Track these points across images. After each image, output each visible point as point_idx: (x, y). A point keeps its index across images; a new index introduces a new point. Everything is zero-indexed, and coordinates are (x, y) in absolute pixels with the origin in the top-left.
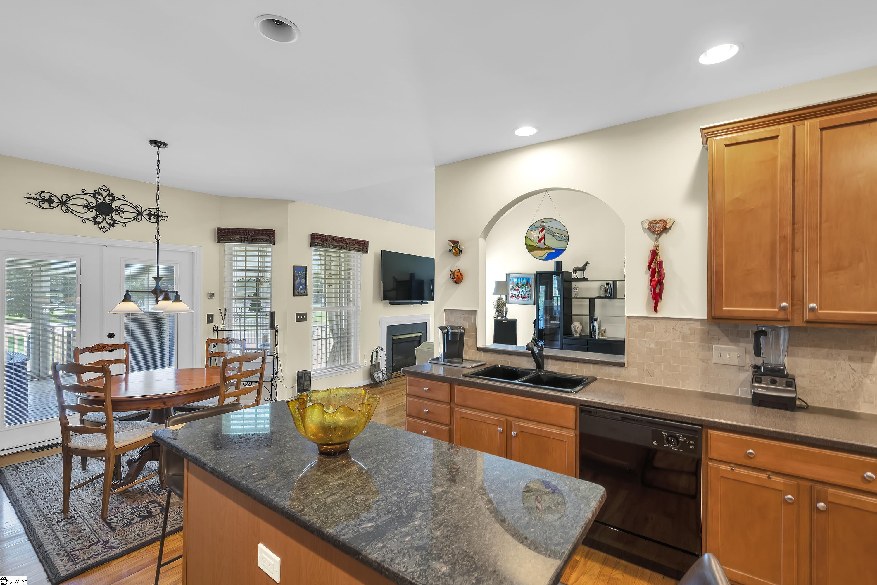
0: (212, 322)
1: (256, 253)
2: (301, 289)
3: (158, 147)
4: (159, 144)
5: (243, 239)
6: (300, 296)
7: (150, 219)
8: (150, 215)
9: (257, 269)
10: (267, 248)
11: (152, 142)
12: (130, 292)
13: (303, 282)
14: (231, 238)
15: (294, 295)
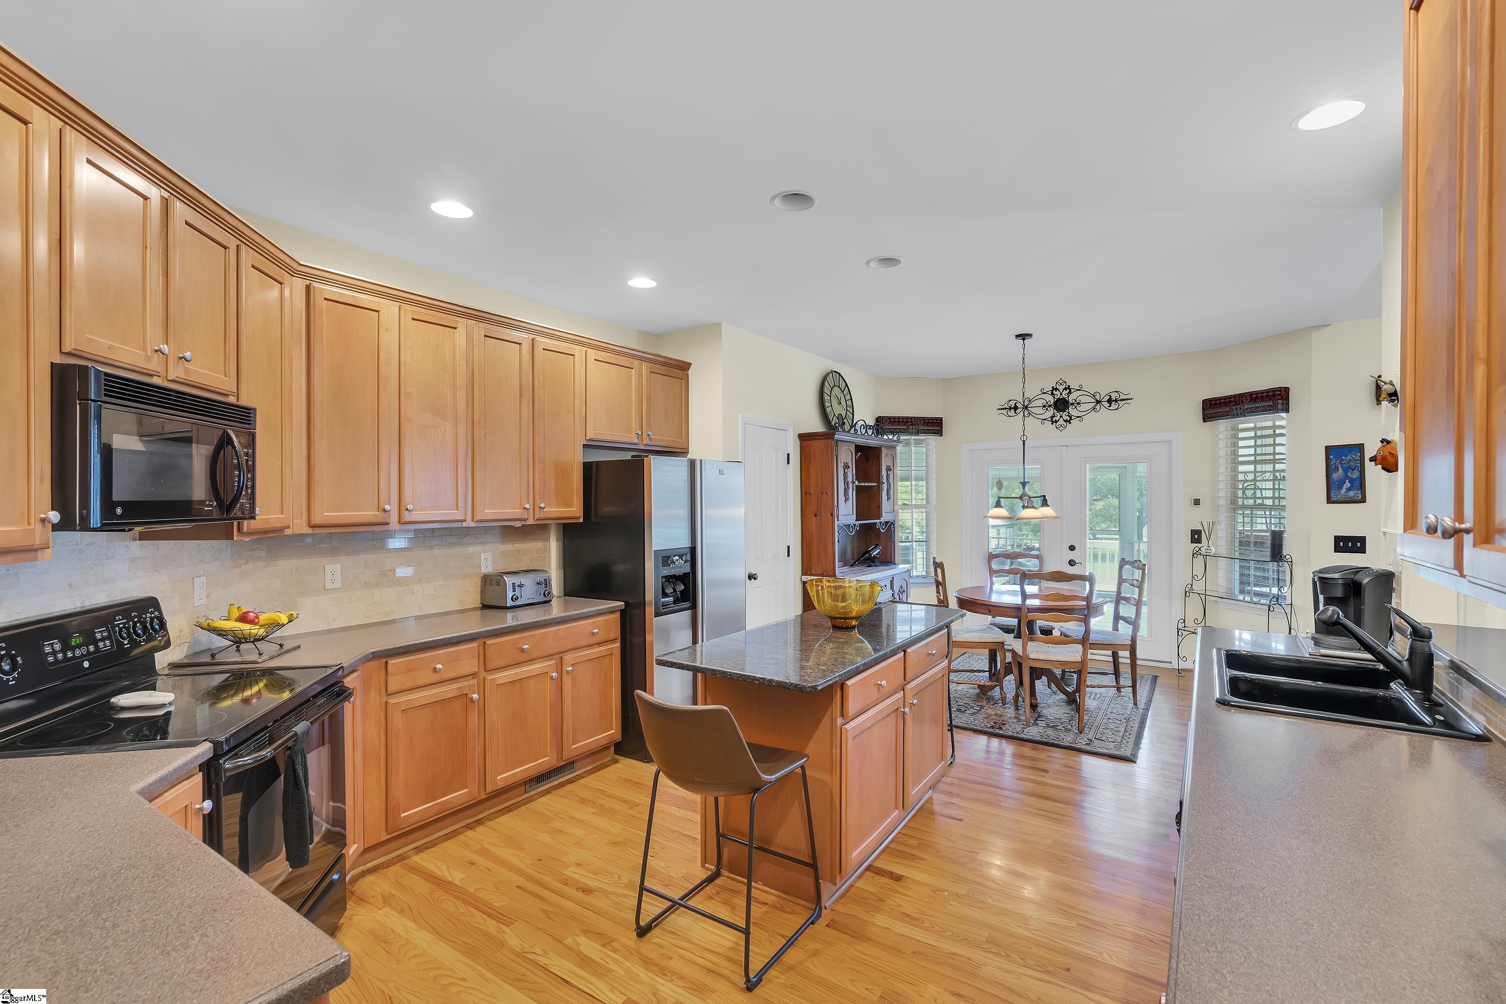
0: (1199, 541)
1: (1252, 434)
2: (1349, 489)
3: (1024, 339)
4: (1023, 337)
5: (1235, 412)
6: (1345, 503)
7: (1110, 406)
8: (1110, 401)
9: (1252, 458)
10: (1281, 419)
11: (1018, 336)
12: (1001, 498)
13: (1356, 475)
14: (1218, 412)
15: (1329, 501)
